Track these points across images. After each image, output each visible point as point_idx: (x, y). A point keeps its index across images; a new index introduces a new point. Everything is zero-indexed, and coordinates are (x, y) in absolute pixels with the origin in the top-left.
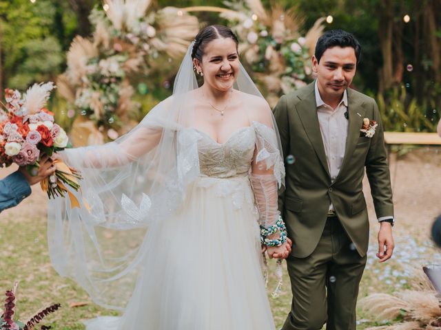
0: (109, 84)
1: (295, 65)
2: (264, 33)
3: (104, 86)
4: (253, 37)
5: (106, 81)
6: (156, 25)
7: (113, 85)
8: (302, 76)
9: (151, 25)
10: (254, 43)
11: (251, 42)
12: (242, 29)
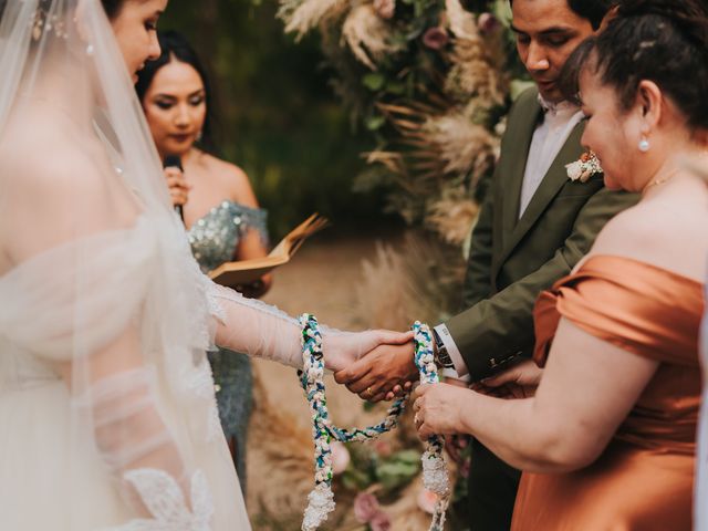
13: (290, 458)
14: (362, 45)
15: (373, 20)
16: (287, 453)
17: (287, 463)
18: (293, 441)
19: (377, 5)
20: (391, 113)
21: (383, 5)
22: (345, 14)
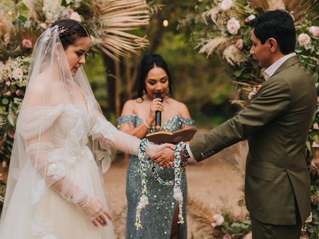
0: (11, 98)
2: (252, 17)
3: (5, 101)
4: (234, 25)
5: (8, 93)
6: (83, 11)
7: (16, 100)
9: (76, 10)
10: (236, 33)
11: (232, 32)
12: (217, 12)
13: (200, 217)
14: (231, 59)
15: (235, 50)
16: (199, 215)
17: (199, 219)
18: (201, 212)
19: (237, 44)
20: (239, 84)
21: (239, 44)
22: (225, 48)
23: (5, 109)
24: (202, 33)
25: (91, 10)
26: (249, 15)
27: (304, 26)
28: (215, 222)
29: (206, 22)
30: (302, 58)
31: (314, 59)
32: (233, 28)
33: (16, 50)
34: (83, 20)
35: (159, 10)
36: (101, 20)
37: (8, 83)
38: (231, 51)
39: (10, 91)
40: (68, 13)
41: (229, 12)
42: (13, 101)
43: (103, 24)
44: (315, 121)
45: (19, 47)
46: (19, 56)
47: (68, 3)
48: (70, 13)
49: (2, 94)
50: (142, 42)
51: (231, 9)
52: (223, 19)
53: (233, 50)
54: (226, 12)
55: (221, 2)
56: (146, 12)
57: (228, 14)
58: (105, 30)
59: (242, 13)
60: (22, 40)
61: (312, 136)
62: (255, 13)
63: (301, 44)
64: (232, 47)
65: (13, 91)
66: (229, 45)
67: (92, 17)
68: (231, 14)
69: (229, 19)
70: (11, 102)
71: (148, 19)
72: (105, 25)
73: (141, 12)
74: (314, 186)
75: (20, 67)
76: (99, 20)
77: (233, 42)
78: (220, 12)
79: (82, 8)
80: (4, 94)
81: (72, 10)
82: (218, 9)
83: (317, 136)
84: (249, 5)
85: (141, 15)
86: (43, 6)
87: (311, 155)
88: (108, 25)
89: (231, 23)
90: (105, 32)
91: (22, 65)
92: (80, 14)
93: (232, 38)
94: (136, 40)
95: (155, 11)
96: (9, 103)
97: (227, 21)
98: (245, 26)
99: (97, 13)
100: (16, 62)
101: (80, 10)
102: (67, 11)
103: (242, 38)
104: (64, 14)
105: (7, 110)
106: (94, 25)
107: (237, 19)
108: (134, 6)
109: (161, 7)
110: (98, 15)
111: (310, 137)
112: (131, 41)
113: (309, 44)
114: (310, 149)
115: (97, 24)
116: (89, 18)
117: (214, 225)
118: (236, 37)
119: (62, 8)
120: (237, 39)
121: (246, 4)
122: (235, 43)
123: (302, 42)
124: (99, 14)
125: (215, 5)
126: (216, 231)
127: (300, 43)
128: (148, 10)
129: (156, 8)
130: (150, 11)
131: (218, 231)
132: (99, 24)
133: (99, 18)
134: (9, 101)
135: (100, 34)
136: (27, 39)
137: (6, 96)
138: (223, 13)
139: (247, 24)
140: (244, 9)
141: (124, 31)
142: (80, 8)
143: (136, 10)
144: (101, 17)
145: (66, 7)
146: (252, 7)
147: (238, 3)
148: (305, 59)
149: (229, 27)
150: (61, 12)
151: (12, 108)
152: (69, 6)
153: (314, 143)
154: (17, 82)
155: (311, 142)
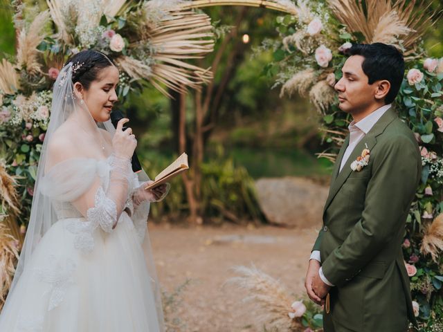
0: (32, 144)
1: (412, 113)
2: (348, 45)
3: (25, 148)
4: (324, 55)
5: (29, 138)
6: (128, 33)
7: (38, 147)
8: (428, 139)
9: (117, 31)
10: (327, 65)
11: (321, 63)
12: (302, 37)
13: (274, 305)
15: (326, 88)
18: (275, 296)
19: (328, 80)
20: (329, 133)
21: (330, 80)
22: (312, 85)
23: (24, 158)
24: (283, 64)
25: (138, 33)
26: (344, 41)
27: (418, 56)
28: (294, 311)
29: (288, 50)
30: (413, 101)
31: (429, 101)
32: (322, 58)
33: (40, 82)
34: (128, 45)
35: (227, 32)
36: (151, 44)
37: (29, 125)
38: (319, 90)
39: (32, 135)
40: (107, 36)
41: (318, 37)
42: (35, 148)
43: (153, 50)
44: (428, 183)
45: (44, 78)
46: (44, 89)
47: (109, 21)
48: (110, 35)
49: (22, 139)
50: (204, 75)
51: (321, 33)
52: (310, 47)
53: (321, 88)
54: (314, 38)
55: (307, 24)
56: (211, 35)
57: (317, 40)
58: (156, 58)
59: (336, 38)
60: (49, 69)
61: (424, 204)
62: (352, 39)
63: (411, 83)
64: (321, 84)
65: (35, 136)
66: (317, 82)
67: (139, 40)
68: (320, 40)
69: (319, 46)
70: (32, 149)
71: (213, 45)
72: (156, 51)
73: (204, 35)
74: (424, 270)
75: (44, 105)
76: (148, 44)
77: (322, 77)
78: (306, 38)
79: (127, 29)
80: (24, 139)
81: (113, 32)
82: (304, 33)
83: (429, 203)
84: (344, 28)
85: (204, 39)
86: (76, 25)
87: (421, 227)
88: (160, 51)
89: (320, 53)
90: (156, 60)
91: (47, 102)
92: (123, 36)
93: (320, 71)
94: (196, 72)
95: (221, 35)
96: (30, 151)
97: (315, 48)
98: (338, 55)
99: (147, 35)
100: (40, 99)
101: (125, 31)
102: (107, 32)
103: (334, 72)
104: (103, 36)
105: (27, 160)
106: (142, 51)
107: (329, 47)
108: (194, 28)
109: (229, 29)
110: (148, 37)
111: (421, 204)
112: (191, 72)
113: (421, 82)
114: (419, 221)
115: (146, 50)
116: (135, 42)
117: (292, 316)
118: (327, 71)
119: (101, 28)
120: (328, 73)
121: (341, 27)
122: (325, 79)
123: (412, 80)
124: (150, 35)
125: (300, 27)
126: (294, 324)
127: (410, 81)
128: (212, 32)
129: (223, 30)
130: (215, 34)
131: (298, 325)
132: (148, 49)
133: (148, 41)
134: (30, 148)
135: (149, 63)
136: (54, 67)
137: (27, 141)
138: (310, 38)
139: (341, 53)
140: (339, 33)
141: (182, 60)
142: (124, 28)
143: (197, 33)
144: (150, 41)
145: (106, 26)
146: (349, 30)
147: (330, 26)
148: (417, 102)
149: (317, 56)
150: (99, 34)
151: (34, 158)
152: (110, 27)
153: (426, 213)
154: (41, 124)
155: (422, 211)
